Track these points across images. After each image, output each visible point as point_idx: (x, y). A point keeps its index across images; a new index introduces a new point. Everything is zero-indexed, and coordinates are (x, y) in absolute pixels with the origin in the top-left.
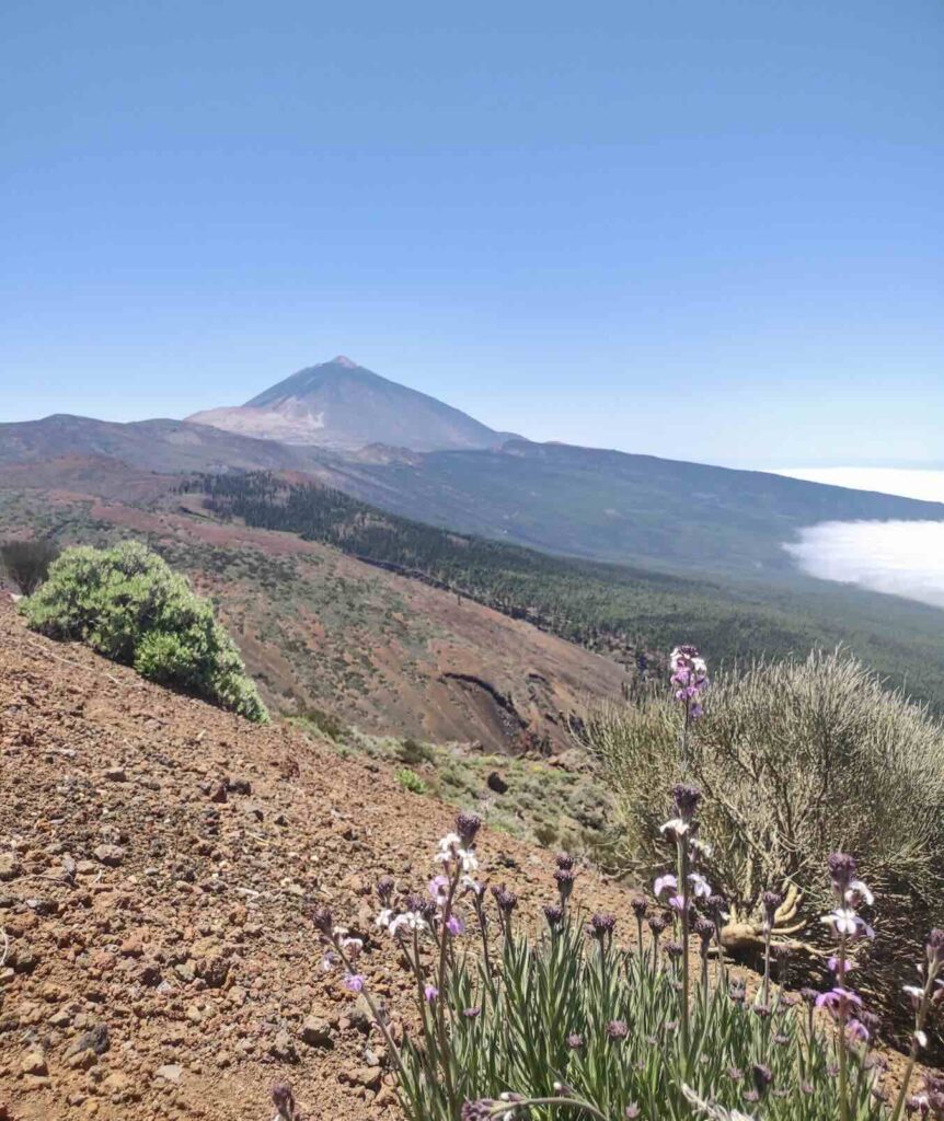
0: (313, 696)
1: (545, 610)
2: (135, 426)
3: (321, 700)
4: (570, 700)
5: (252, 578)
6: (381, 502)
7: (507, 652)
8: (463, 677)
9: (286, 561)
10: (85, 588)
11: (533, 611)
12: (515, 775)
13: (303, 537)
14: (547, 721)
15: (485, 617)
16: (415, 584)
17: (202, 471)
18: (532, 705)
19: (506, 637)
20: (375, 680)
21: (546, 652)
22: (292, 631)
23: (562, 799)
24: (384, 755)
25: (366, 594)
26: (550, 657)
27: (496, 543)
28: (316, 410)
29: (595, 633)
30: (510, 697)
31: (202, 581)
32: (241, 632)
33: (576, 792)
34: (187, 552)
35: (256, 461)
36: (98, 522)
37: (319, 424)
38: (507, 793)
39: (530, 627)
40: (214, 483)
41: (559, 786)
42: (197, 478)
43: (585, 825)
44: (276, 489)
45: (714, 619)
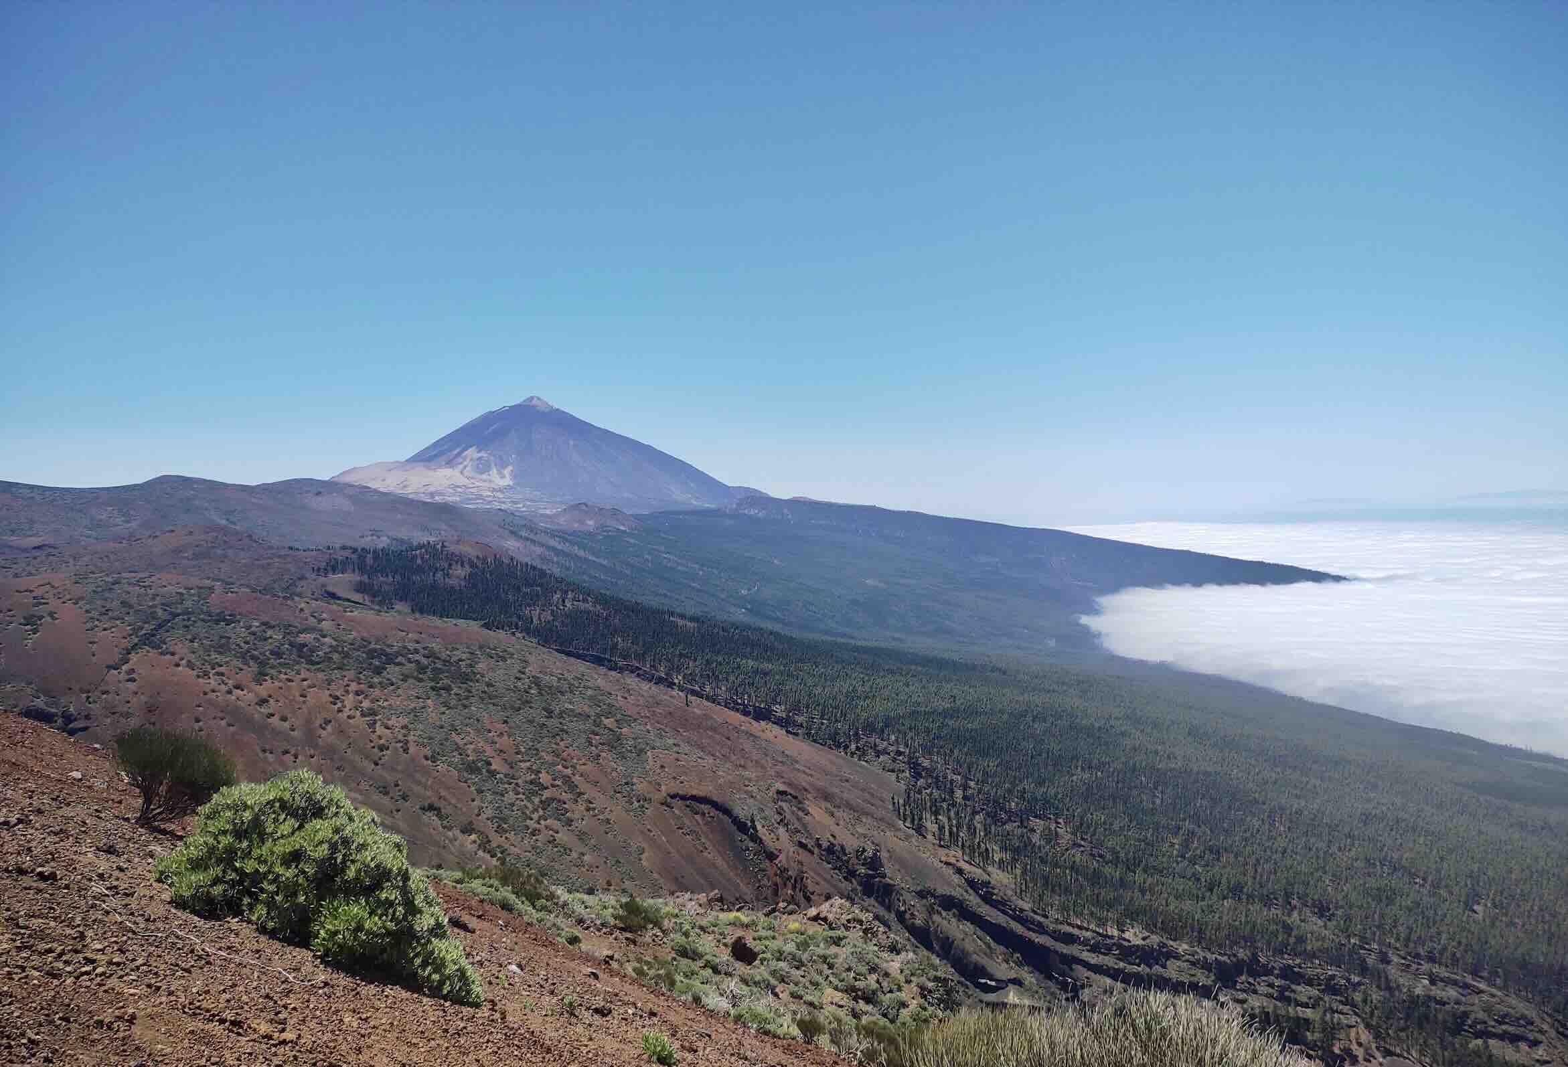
0: (500, 830)
1: (796, 708)
2: (266, 489)
3: (511, 835)
4: (828, 821)
5: (420, 680)
6: (585, 578)
7: (750, 764)
8: (693, 798)
9: (464, 656)
10: (245, 844)
11: (779, 710)
12: (766, 938)
13: (486, 626)
14: (801, 850)
15: (720, 720)
16: (631, 681)
17: (354, 545)
18: (781, 830)
19: (748, 745)
20: (581, 807)
21: (797, 762)
22: (472, 746)
23: (826, 966)
24: (598, 922)
25: (568, 695)
26: (802, 768)
27: (733, 624)
28: (502, 465)
29: (856, 734)
30: (753, 821)
31: (354, 687)
32: (406, 750)
33: (842, 954)
34: (334, 649)
35: (425, 528)
36: (218, 614)
37: (507, 481)
38: (757, 962)
39: (777, 730)
40: (369, 559)
41: (821, 950)
42: (347, 553)
43: (855, 999)
44: (450, 565)
45: (1002, 712)
